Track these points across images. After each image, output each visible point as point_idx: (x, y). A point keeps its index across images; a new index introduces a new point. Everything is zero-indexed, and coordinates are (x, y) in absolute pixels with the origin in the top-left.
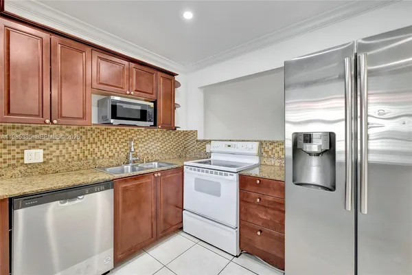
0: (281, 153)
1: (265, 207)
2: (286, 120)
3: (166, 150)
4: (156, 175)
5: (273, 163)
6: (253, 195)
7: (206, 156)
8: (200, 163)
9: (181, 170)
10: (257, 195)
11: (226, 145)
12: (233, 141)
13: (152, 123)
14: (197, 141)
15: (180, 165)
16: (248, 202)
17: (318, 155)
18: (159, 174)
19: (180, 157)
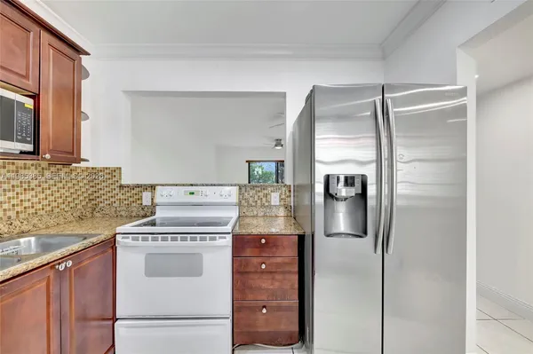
0: (264, 199)
1: (271, 272)
2: (316, 159)
3: (49, 208)
4: (62, 267)
5: (255, 213)
6: (255, 261)
7: (142, 213)
8: (145, 225)
9: (111, 244)
10: (260, 260)
11: (185, 192)
12: (196, 185)
13: (29, 147)
14: (121, 187)
15: (105, 234)
16: (246, 272)
17: (346, 199)
18: (70, 264)
19: (81, 218)
